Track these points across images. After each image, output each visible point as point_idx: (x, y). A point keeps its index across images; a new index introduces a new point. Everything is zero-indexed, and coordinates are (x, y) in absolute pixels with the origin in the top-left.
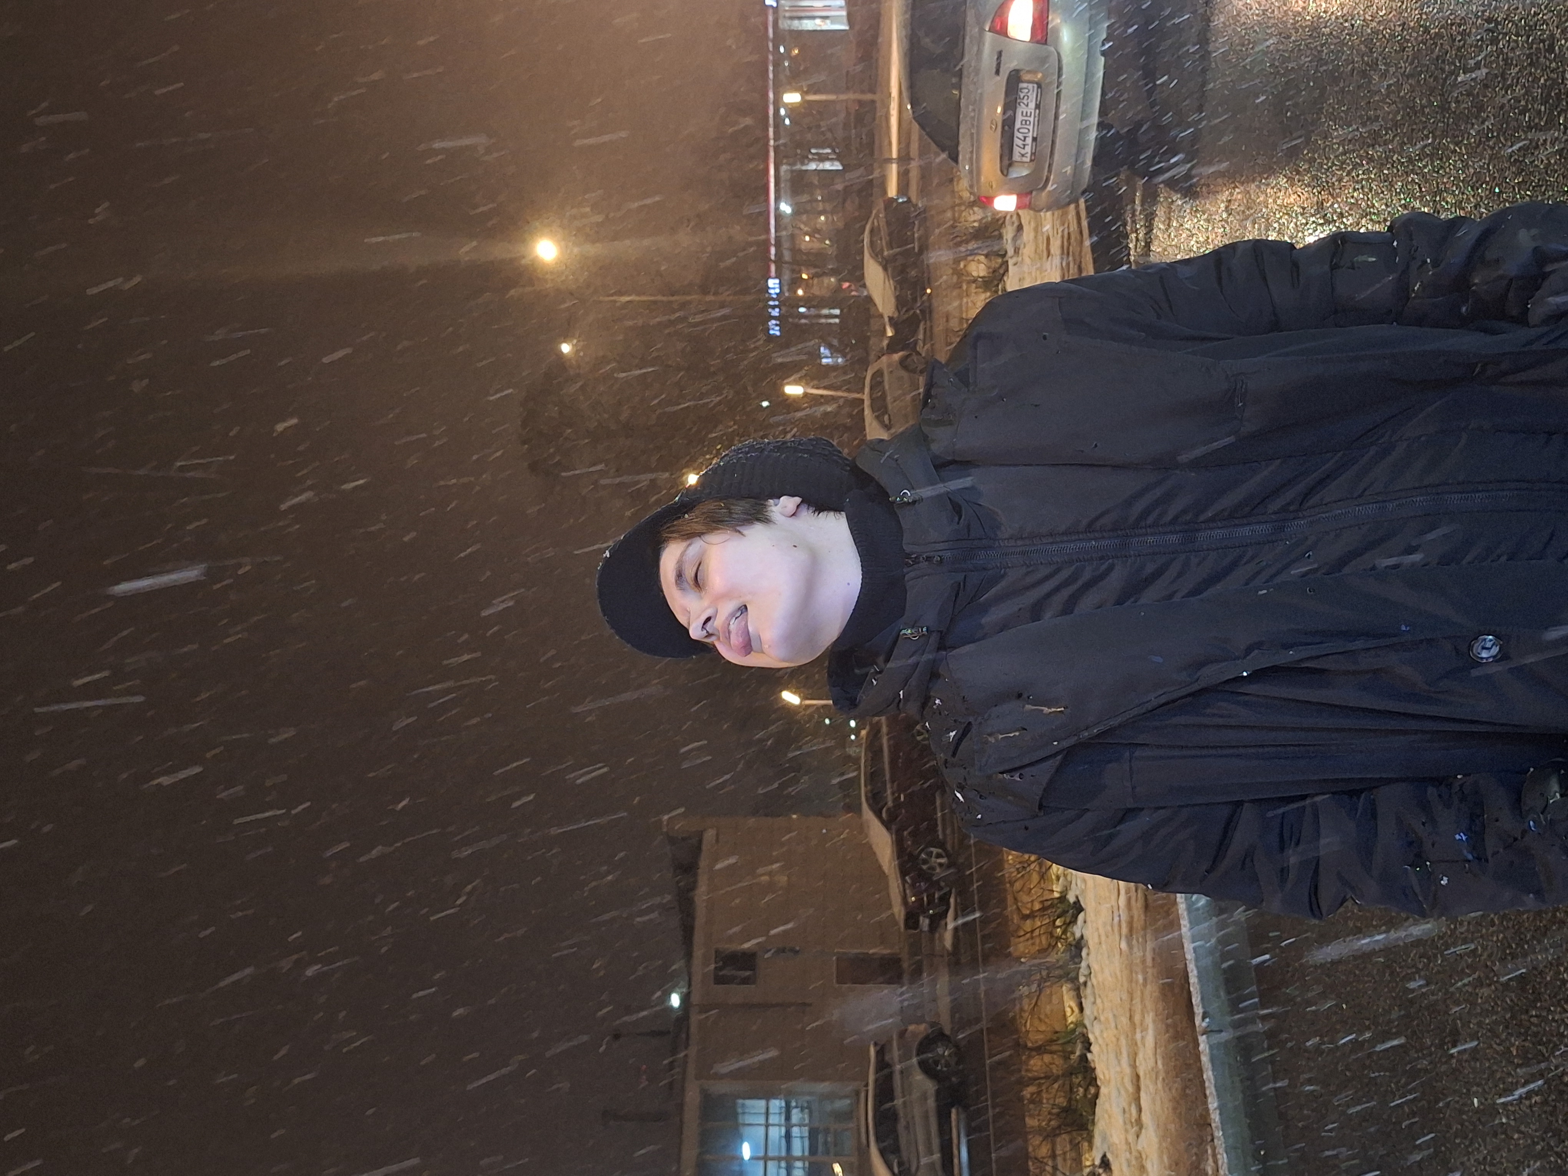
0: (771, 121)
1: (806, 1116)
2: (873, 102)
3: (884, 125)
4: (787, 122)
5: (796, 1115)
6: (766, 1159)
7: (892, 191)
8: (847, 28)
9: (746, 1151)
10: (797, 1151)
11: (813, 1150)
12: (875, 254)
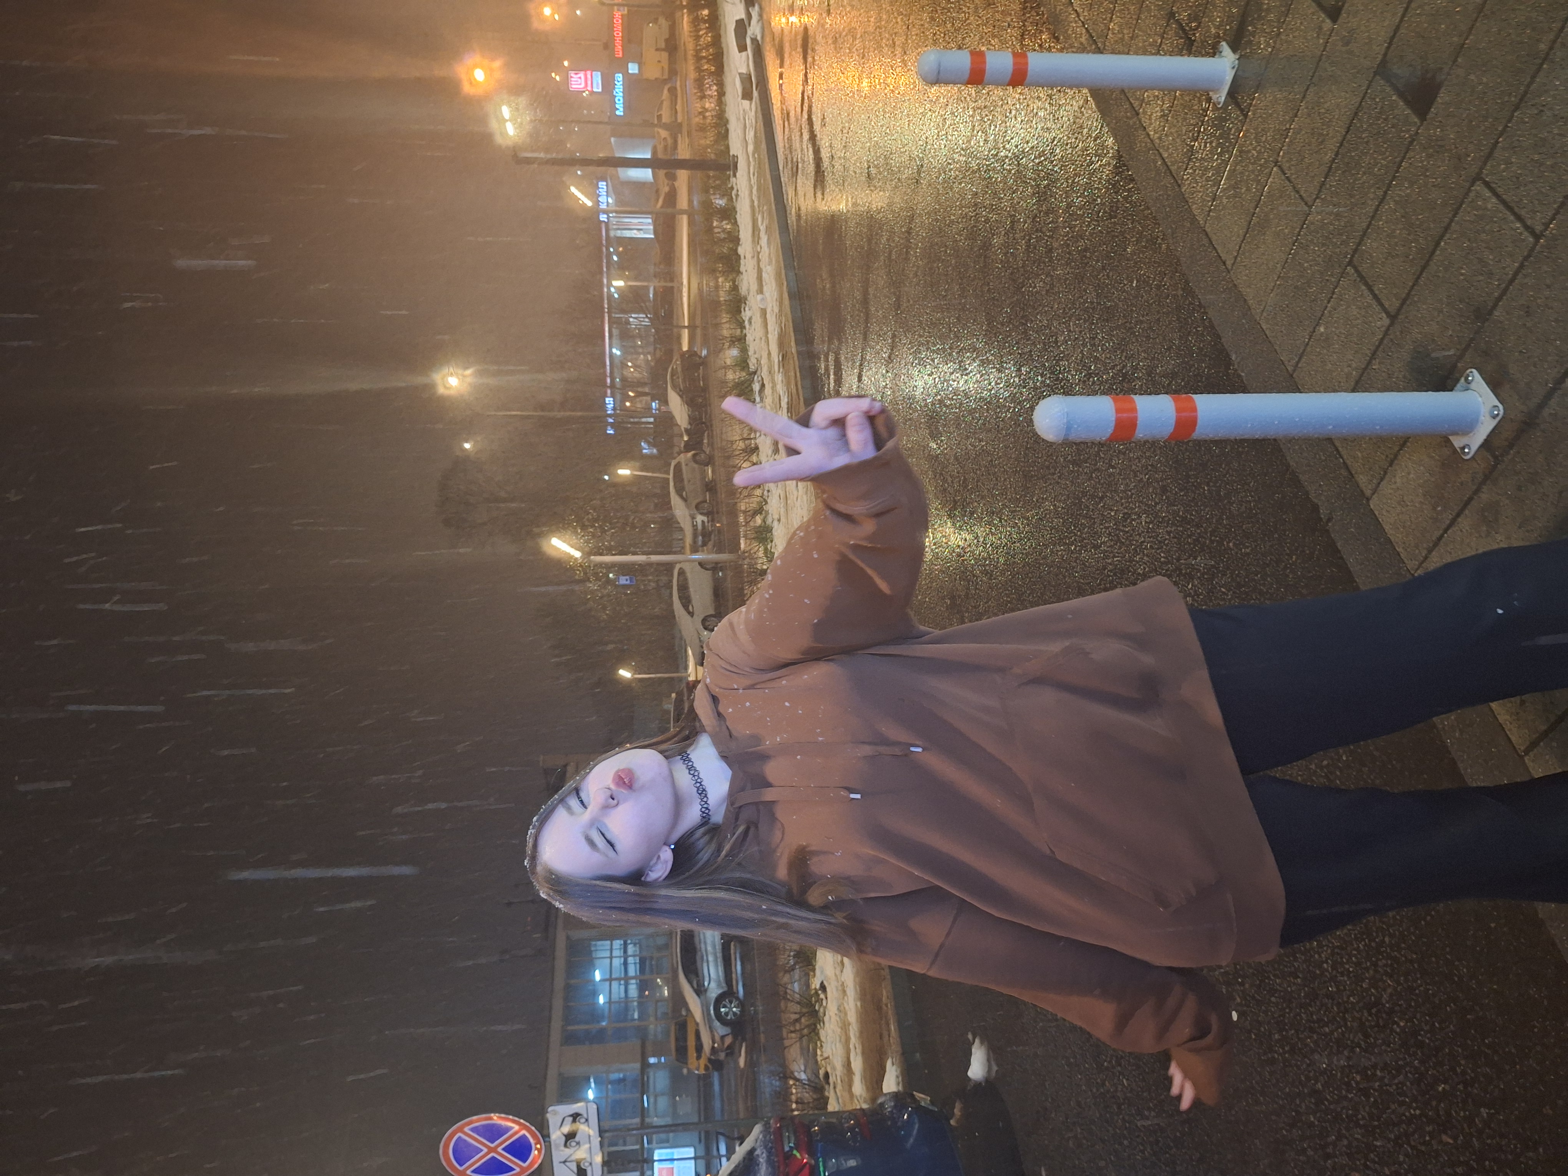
0: (605, 297)
1: (638, 949)
2: (672, 287)
3: (679, 302)
4: (616, 295)
5: (631, 949)
6: (611, 980)
7: (685, 348)
8: (652, 236)
9: (598, 976)
10: (632, 971)
11: (642, 970)
12: (674, 387)
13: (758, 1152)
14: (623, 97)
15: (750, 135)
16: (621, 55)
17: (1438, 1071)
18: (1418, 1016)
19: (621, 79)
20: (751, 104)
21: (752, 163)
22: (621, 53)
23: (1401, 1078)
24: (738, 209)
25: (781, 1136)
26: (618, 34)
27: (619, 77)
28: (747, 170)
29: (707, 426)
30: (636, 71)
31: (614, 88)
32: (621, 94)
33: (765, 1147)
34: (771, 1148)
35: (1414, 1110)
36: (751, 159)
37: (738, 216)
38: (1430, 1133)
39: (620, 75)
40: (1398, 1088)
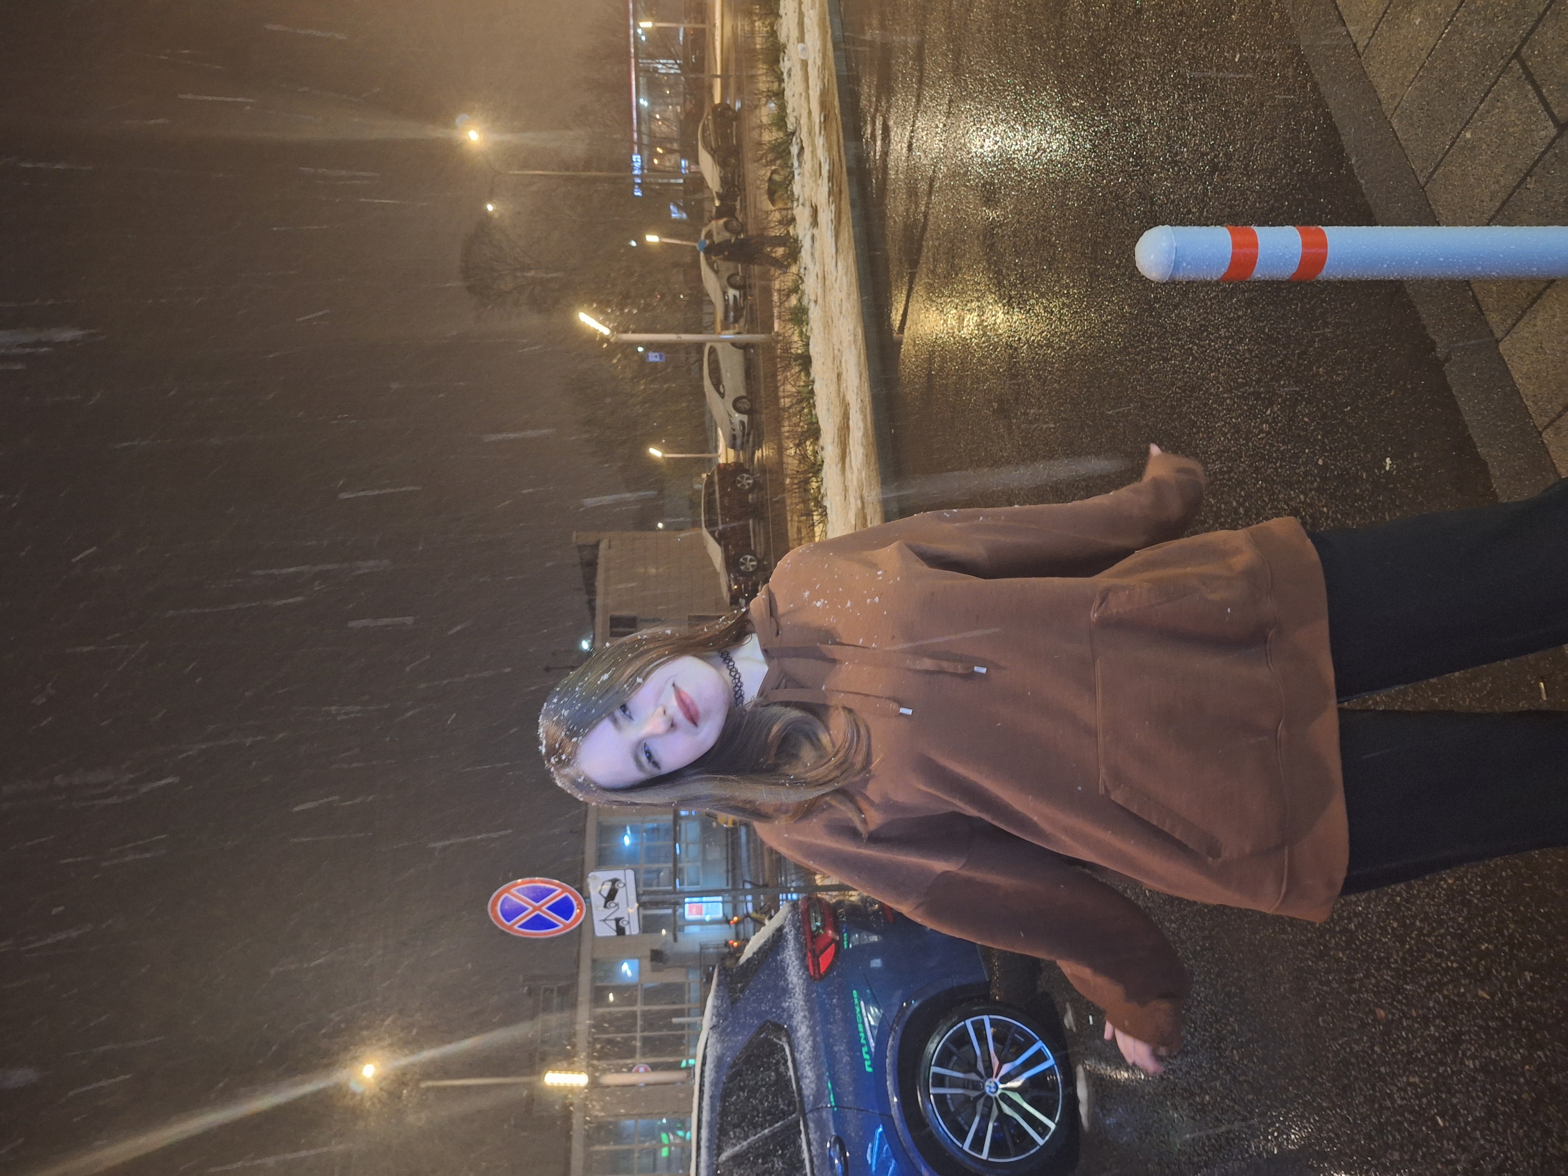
0: (632, 40)
2: (704, 29)
3: (711, 46)
4: (643, 38)
7: (717, 100)
12: (706, 146)
13: (786, 930)
17: (1484, 932)
18: (1469, 877)
23: (1443, 931)
25: (809, 916)
29: (740, 190)
33: (794, 926)
34: (799, 927)
35: (1452, 962)
38: (1464, 986)
40: (1437, 940)
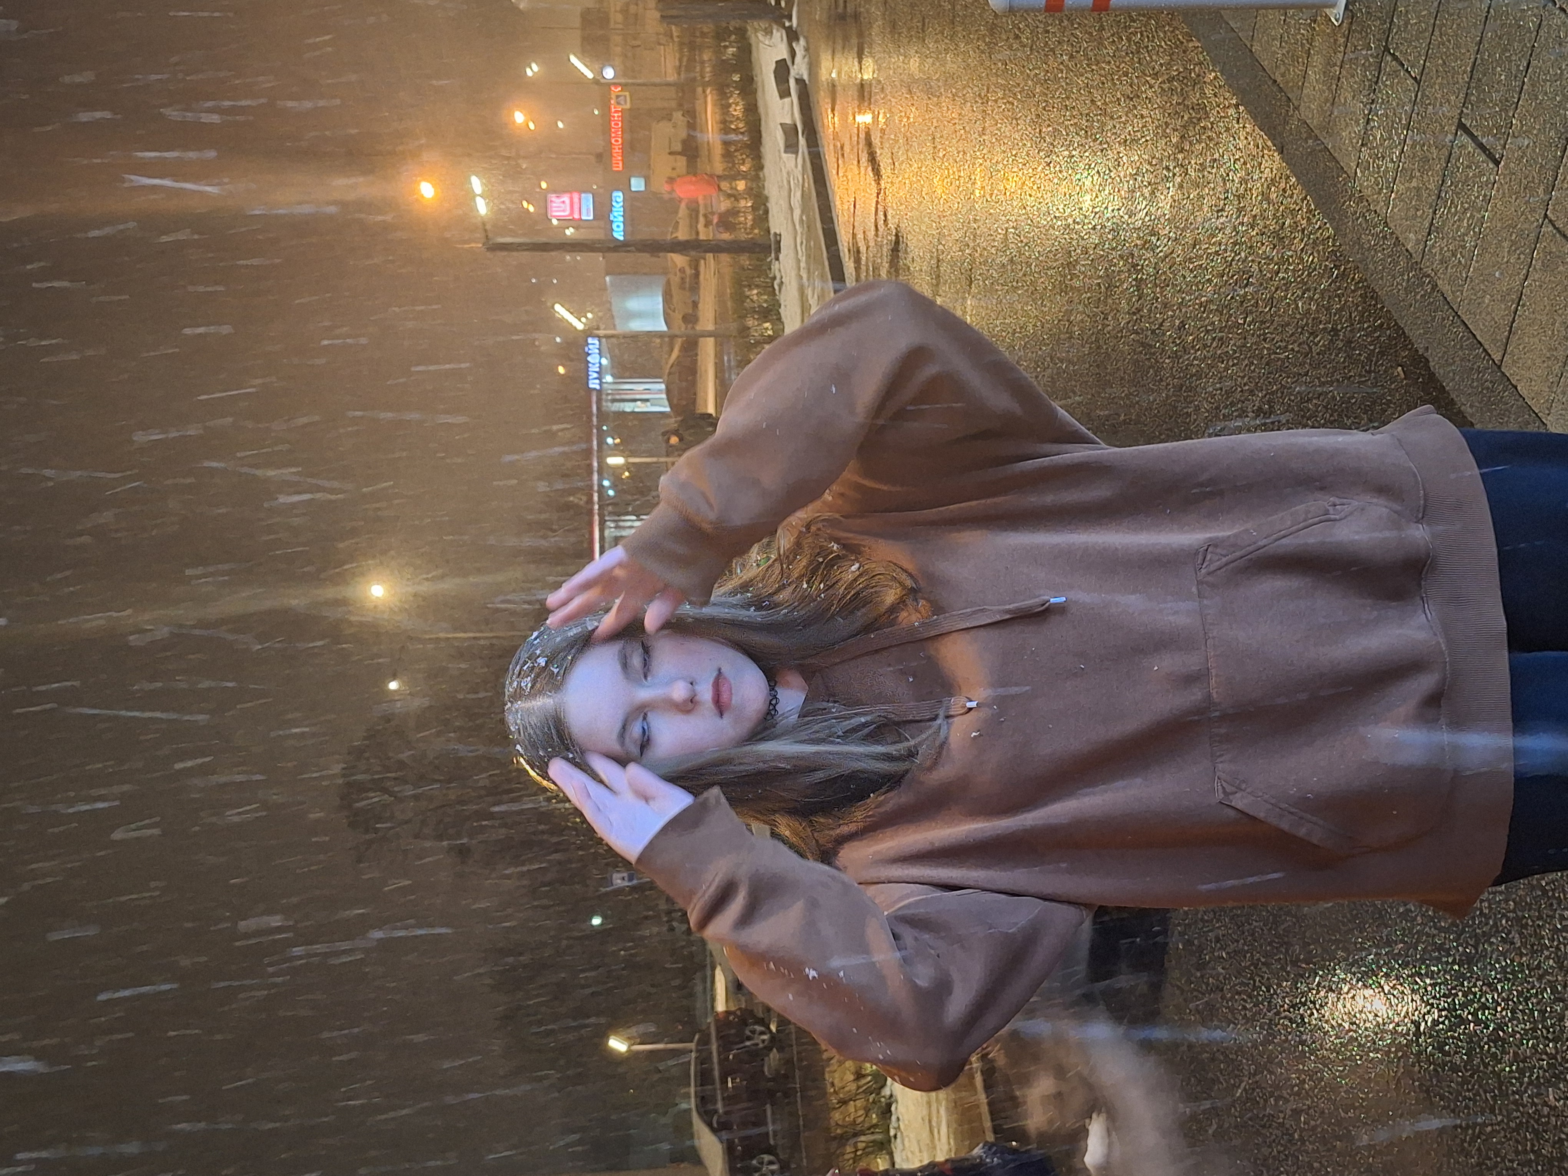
14: (624, 223)
15: (797, 196)
16: (621, 169)
19: (620, 199)
20: (796, 159)
21: (799, 232)
22: (621, 165)
24: (782, 302)
26: (617, 141)
27: (618, 196)
28: (793, 246)
30: (643, 188)
31: (611, 211)
32: (621, 219)
36: (798, 227)
37: (782, 310)
39: (620, 194)
